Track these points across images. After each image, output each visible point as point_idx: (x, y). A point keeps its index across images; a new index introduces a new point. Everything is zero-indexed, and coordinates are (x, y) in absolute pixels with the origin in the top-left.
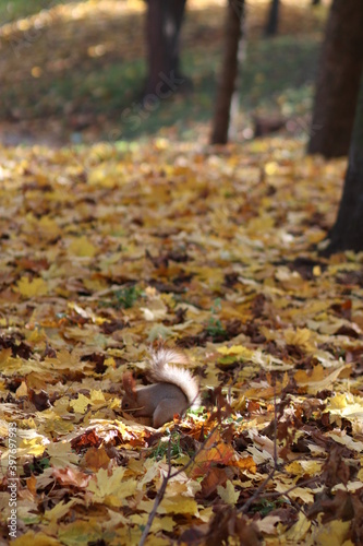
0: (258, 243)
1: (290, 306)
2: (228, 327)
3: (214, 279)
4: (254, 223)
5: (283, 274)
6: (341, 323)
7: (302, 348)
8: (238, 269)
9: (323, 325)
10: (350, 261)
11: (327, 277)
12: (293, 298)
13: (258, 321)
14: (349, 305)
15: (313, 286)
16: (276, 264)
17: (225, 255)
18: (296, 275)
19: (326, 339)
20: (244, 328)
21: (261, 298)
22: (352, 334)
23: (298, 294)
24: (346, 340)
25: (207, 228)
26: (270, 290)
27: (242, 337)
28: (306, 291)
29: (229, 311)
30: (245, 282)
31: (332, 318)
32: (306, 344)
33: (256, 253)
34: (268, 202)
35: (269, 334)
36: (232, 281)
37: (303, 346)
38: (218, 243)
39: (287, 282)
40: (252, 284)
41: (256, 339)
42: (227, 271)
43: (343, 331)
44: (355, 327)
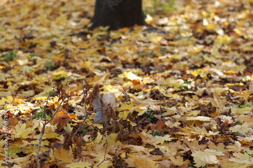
0: (61, 27)
1: (80, 53)
2: (55, 64)
3: (46, 45)
4: (58, 19)
5: (75, 39)
6: (102, 57)
7: (87, 69)
8: (55, 39)
9: (94, 59)
10: (102, 31)
11: (93, 39)
12: (81, 49)
13: (67, 60)
14: (104, 49)
15: (88, 43)
16: (71, 36)
17: (49, 34)
18: (80, 39)
19: (97, 64)
20: (62, 64)
21: (67, 51)
22: (107, 61)
23: (82, 47)
24: (105, 64)
25: (38, 23)
26: (70, 47)
27: (62, 67)
28: (85, 45)
29: (54, 57)
30: (59, 44)
31: (98, 56)
32: (89, 67)
33: (62, 32)
34: (63, 9)
35: (73, 65)
36: (53, 45)
37: (88, 68)
38: (45, 29)
39: (76, 43)
40: (62, 45)
41: (68, 67)
42: (51, 41)
43: (104, 60)
44: (108, 58)
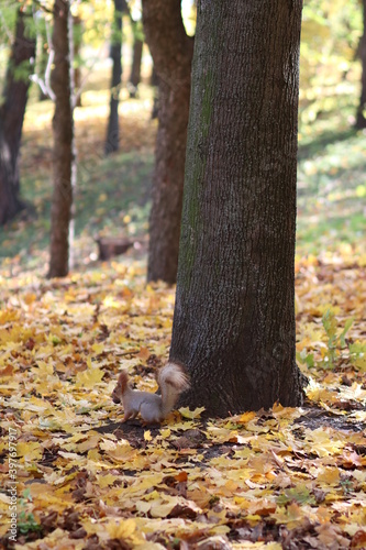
0: (84, 403)
1: (117, 483)
2: (42, 520)
3: (31, 454)
4: (82, 377)
5: (108, 444)
6: (175, 501)
7: (128, 541)
8: (58, 441)
9: (153, 506)
10: (185, 419)
11: (159, 442)
12: (123, 471)
13: (81, 507)
14: (184, 477)
15: (144, 454)
16: (101, 430)
17: (44, 423)
18: (124, 442)
19: (158, 525)
20: (61, 520)
21: (84, 476)
22: (192, 515)
23: (126, 467)
24: (181, 524)
26: (93, 465)
27: (59, 531)
28: (137, 462)
29: (46, 497)
30: (66, 455)
31: (165, 497)
32: (133, 537)
33: (80, 418)
34: (99, 348)
36: (50, 456)
37: (129, 538)
38: (40, 406)
39: (113, 452)
40: (77, 460)
41: (77, 532)
42: (46, 444)
43: (178, 512)
44: (191, 505)
